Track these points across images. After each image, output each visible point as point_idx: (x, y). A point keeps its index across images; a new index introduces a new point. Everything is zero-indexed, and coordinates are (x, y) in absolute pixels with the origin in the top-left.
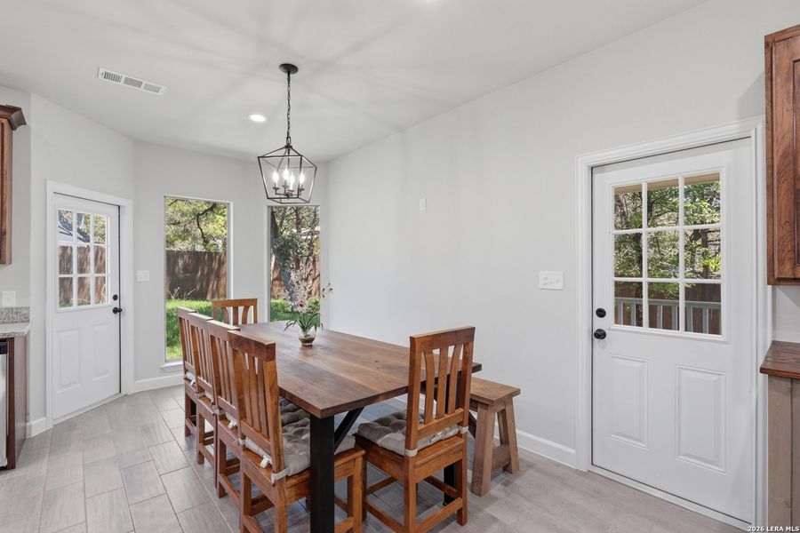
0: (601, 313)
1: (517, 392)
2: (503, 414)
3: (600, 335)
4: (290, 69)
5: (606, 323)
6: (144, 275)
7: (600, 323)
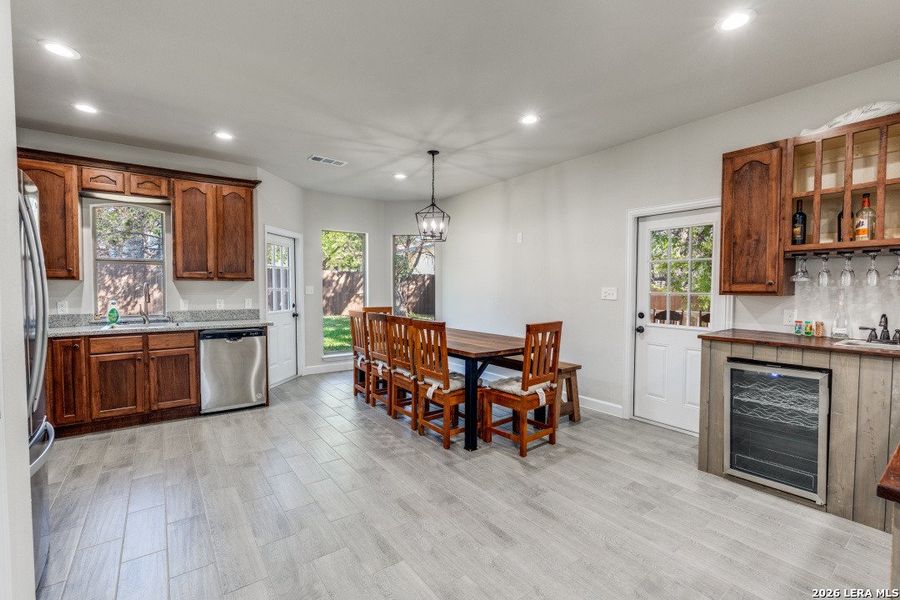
0: (641, 316)
1: (579, 367)
2: (569, 381)
3: (640, 330)
4: (433, 153)
5: (646, 322)
6: (311, 290)
7: (640, 322)
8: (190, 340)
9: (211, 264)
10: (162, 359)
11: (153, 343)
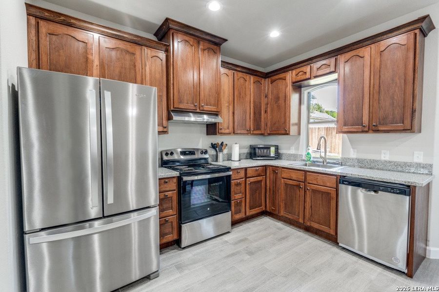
8: (332, 182)
9: (366, 119)
10: (314, 191)
11: (310, 178)
